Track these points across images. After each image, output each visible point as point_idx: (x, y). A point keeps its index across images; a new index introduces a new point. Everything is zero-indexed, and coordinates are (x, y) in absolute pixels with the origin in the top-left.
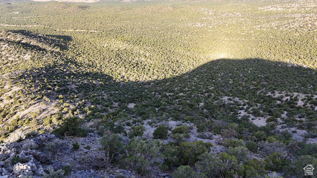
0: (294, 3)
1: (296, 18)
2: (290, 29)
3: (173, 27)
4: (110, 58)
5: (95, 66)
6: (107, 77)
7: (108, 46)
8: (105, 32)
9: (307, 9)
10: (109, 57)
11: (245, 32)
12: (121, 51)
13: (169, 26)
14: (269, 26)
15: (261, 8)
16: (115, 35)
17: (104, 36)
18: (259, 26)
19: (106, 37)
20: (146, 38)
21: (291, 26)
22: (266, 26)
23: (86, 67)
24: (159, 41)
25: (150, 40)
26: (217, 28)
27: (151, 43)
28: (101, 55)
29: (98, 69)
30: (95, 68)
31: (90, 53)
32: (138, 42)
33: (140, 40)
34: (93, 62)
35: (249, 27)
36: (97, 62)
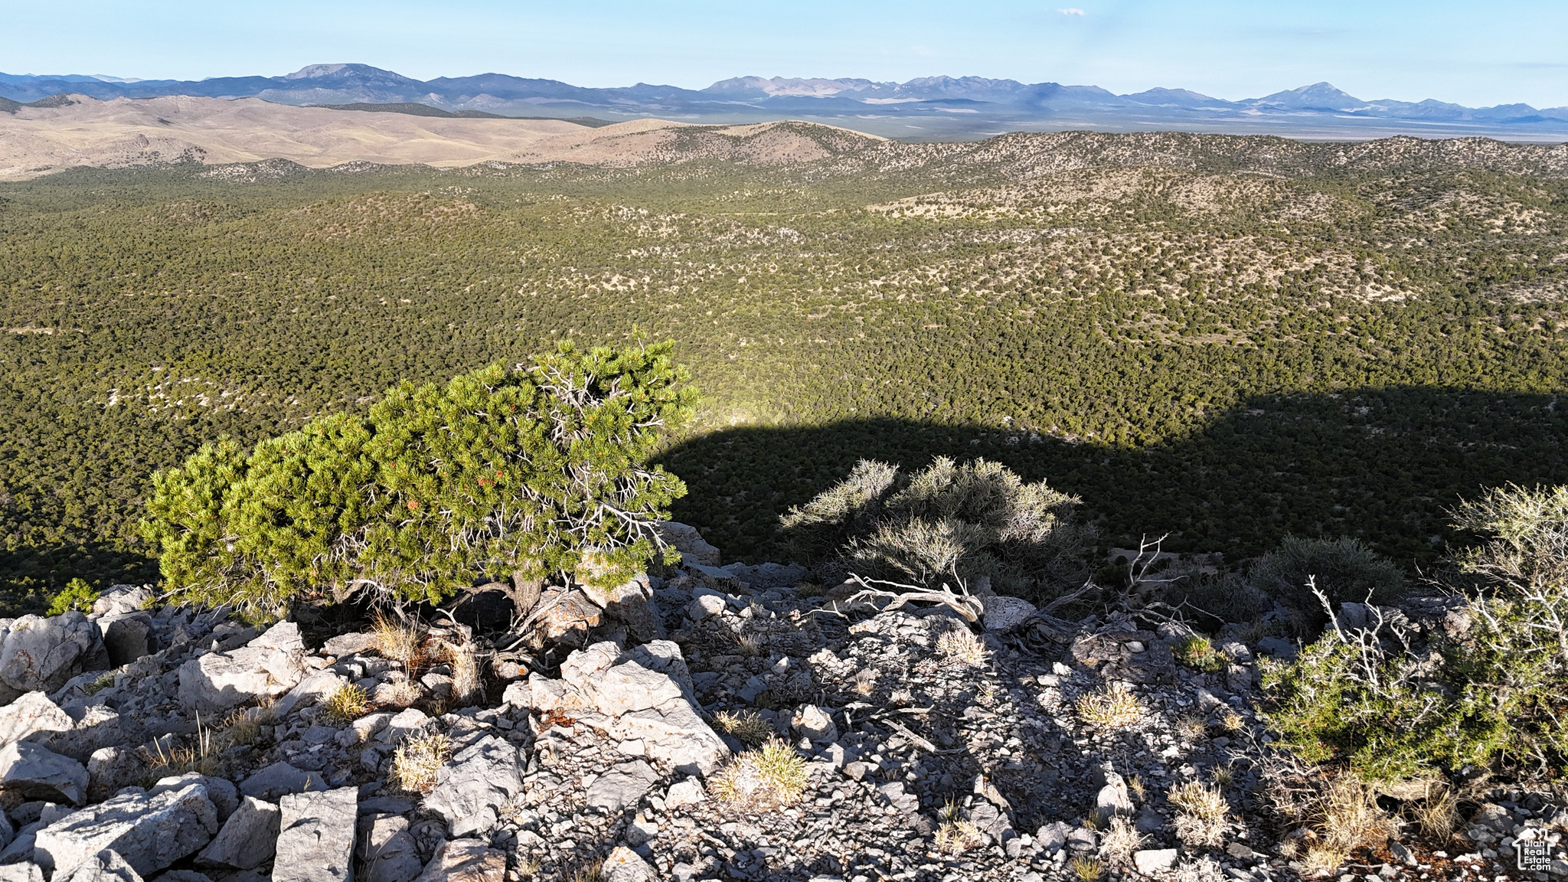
0: (1003, 187)
1: (1018, 244)
2: (999, 289)
3: (492, 294)
4: (142, 466)
5: (55, 517)
6: (129, 567)
7: (130, 406)
8: (106, 331)
9: (1052, 209)
10: (140, 461)
11: (824, 311)
12: (210, 424)
13: (468, 289)
14: (917, 281)
15: (876, 207)
16: (169, 347)
17: (102, 352)
18: (879, 283)
19: (117, 355)
20: (348, 353)
21: (1003, 278)
22: (904, 283)
24: (419, 366)
25: (372, 361)
26: (700, 294)
27: (378, 375)
28: (90, 454)
29: (72, 528)
30: (56, 524)
31: (15, 448)
32: (305, 373)
33: (315, 363)
34: (38, 495)
35: (837, 289)
36: (63, 491)
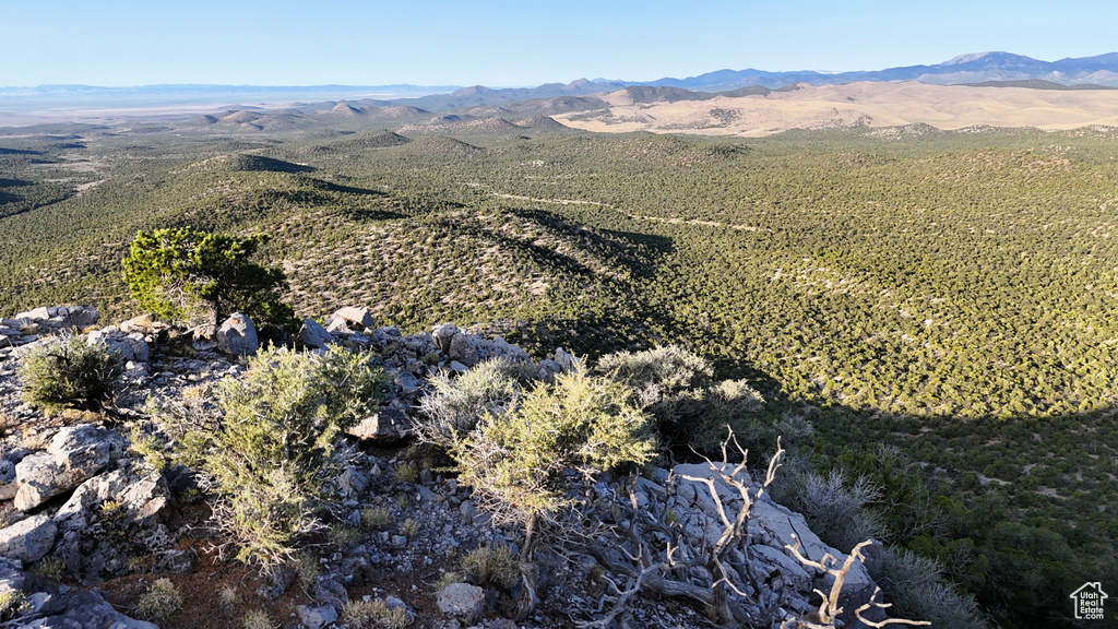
3: (1066, 233)
4: (782, 320)
5: (728, 340)
6: (758, 379)
7: (785, 281)
8: (784, 232)
10: (782, 316)
12: (829, 300)
13: (1045, 227)
16: (817, 246)
17: (778, 245)
19: (786, 248)
20: (935, 265)
23: (698, 338)
24: (987, 281)
25: (951, 274)
27: (953, 284)
28: (755, 307)
29: (735, 349)
30: (727, 344)
31: (719, 296)
32: (900, 276)
33: (909, 269)
34: (723, 325)
36: (736, 326)
